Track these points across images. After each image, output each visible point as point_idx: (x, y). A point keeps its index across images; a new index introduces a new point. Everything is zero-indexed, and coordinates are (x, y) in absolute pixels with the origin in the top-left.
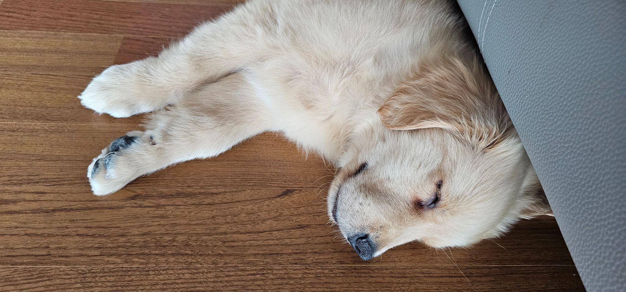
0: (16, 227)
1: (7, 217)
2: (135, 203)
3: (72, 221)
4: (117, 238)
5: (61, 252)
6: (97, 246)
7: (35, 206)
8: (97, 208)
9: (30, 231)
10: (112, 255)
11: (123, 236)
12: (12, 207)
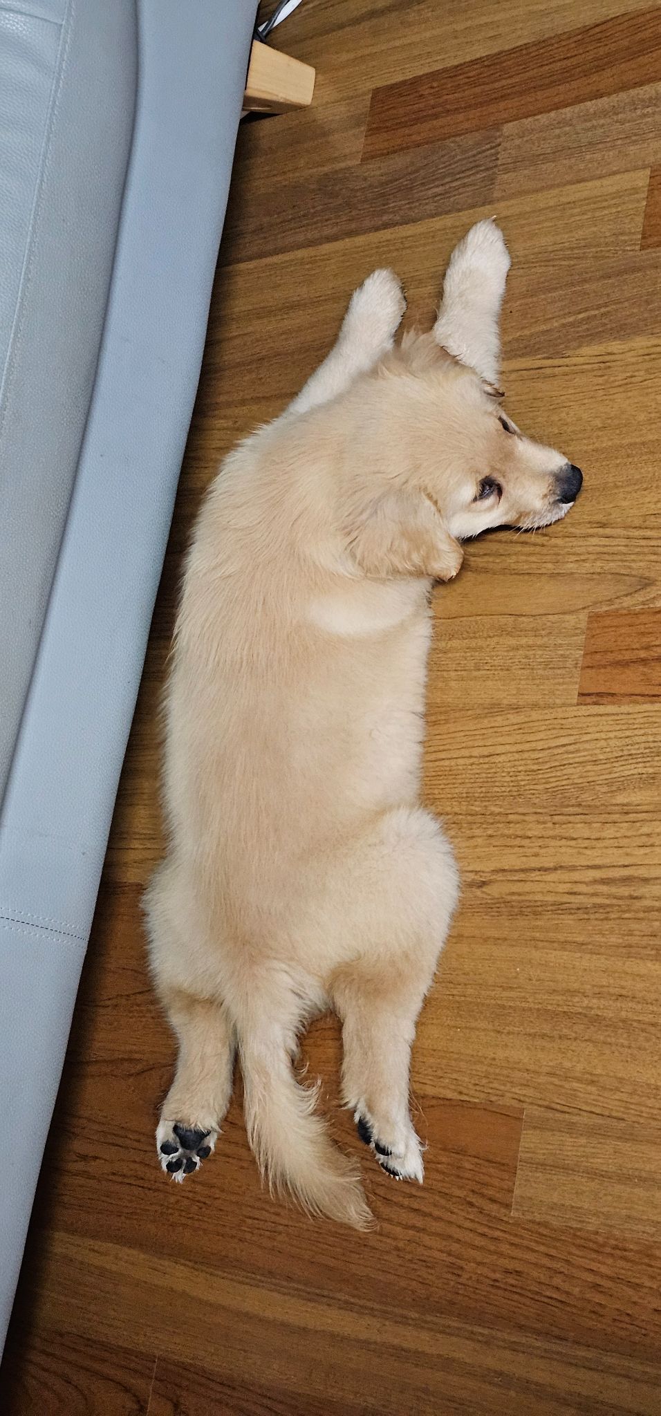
0: (586, 848)
1: (598, 862)
2: (481, 876)
3: (536, 855)
4: (495, 834)
5: (541, 818)
6: (511, 825)
7: (576, 876)
8: (516, 871)
9: (573, 843)
10: (498, 814)
11: (491, 836)
12: (598, 874)
